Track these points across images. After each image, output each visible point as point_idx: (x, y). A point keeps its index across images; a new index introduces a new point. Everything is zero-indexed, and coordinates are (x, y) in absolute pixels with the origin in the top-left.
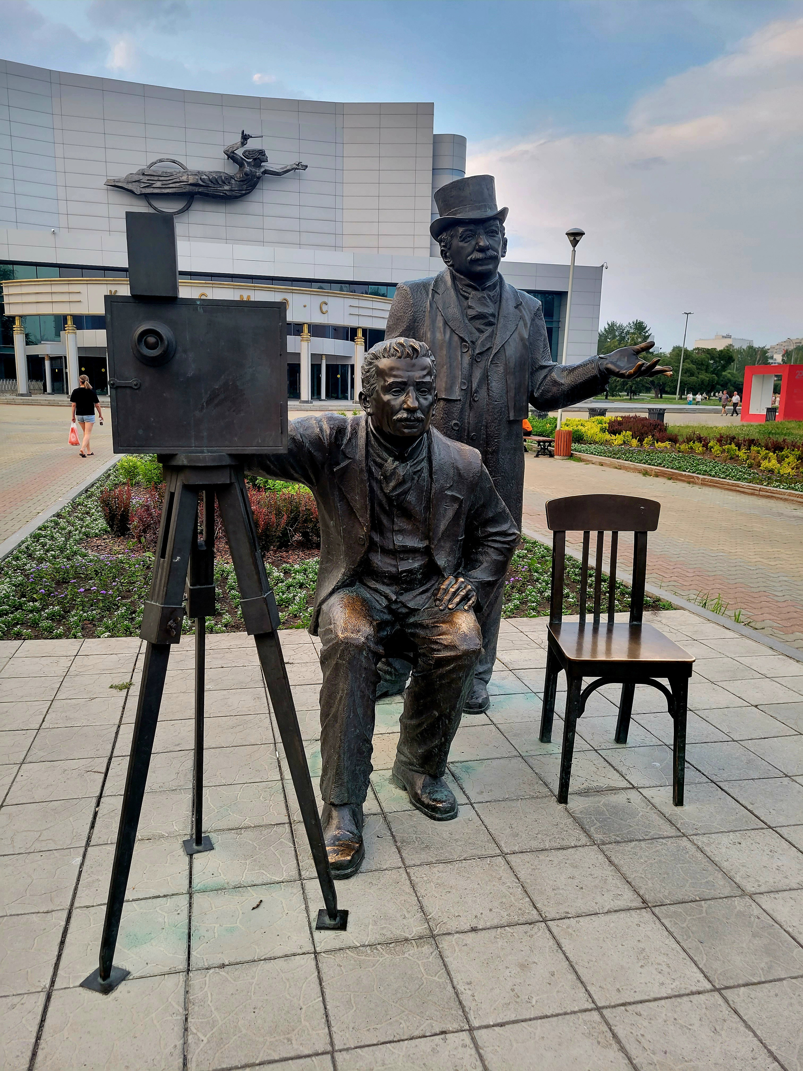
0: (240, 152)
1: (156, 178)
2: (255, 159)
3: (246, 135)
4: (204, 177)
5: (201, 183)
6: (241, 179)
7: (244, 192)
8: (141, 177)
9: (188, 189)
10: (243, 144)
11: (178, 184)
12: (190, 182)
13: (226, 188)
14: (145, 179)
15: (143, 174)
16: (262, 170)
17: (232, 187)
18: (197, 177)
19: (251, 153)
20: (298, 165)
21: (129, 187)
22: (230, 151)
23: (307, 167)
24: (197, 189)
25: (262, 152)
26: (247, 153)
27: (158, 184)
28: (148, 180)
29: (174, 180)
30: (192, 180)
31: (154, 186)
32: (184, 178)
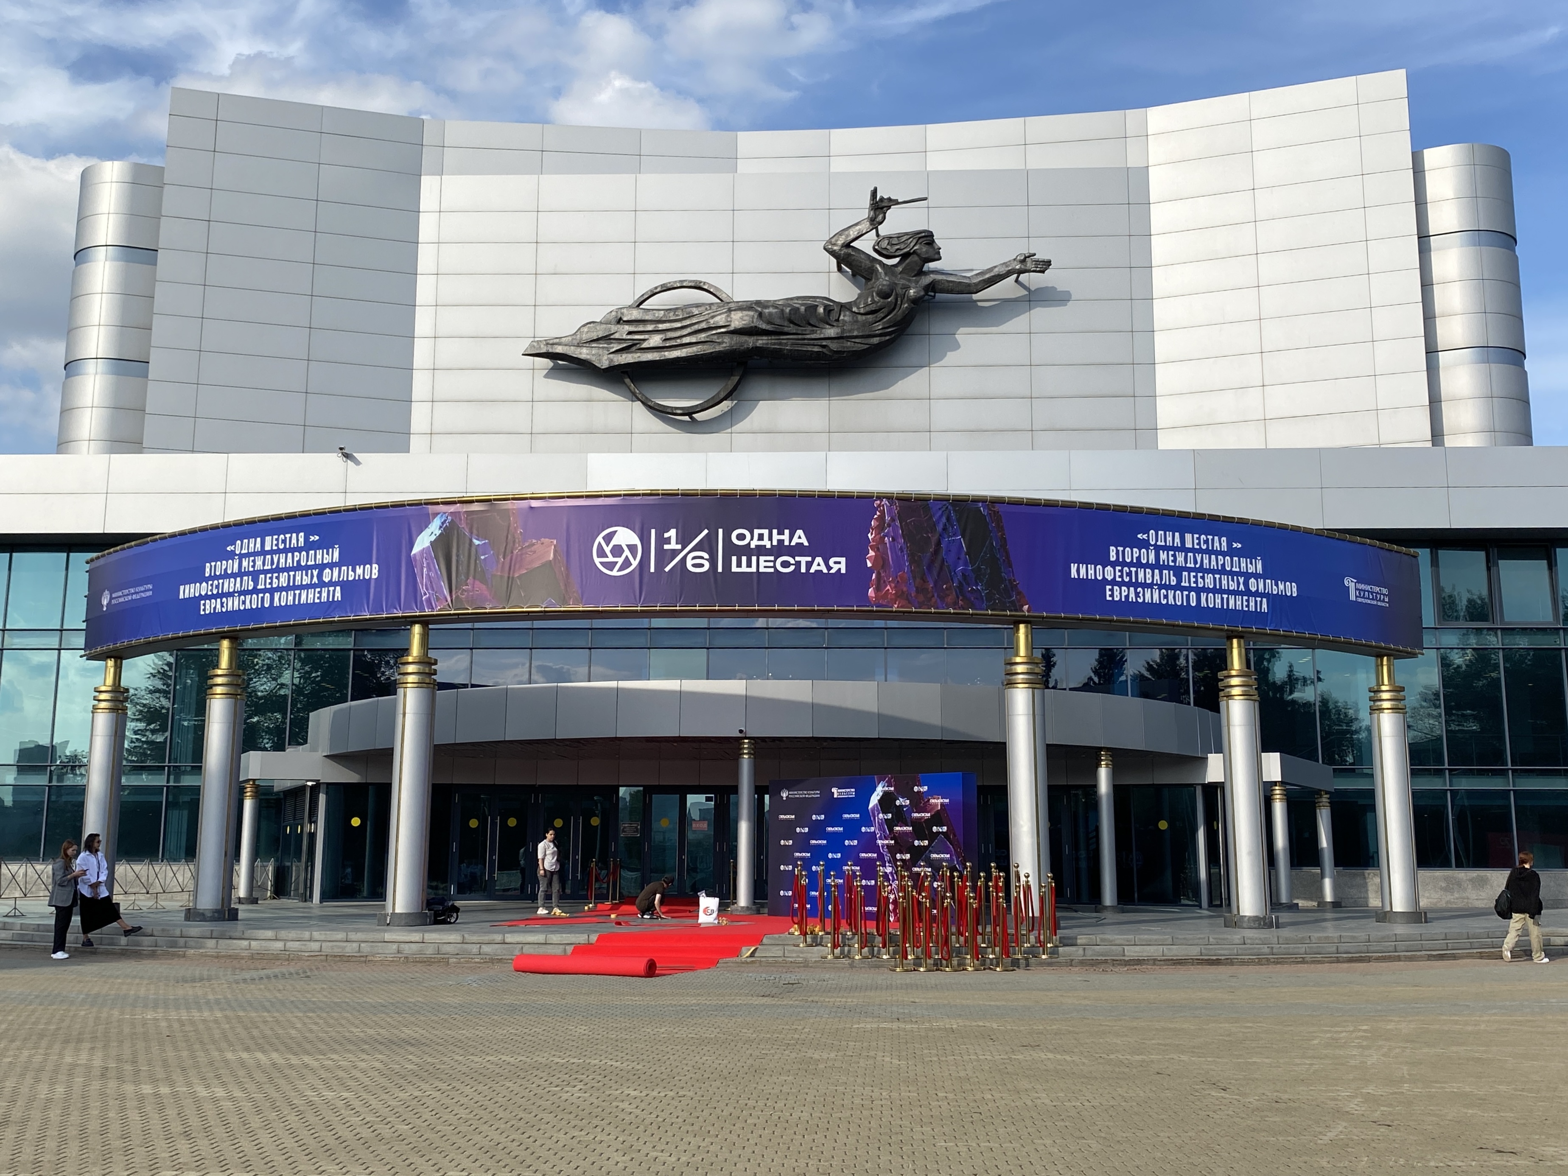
0: (866, 245)
1: (650, 327)
2: (905, 256)
3: (882, 199)
4: (771, 310)
5: (764, 326)
6: (868, 309)
7: (876, 340)
8: (614, 328)
9: (727, 343)
10: (875, 223)
11: (702, 336)
12: (732, 328)
13: (831, 332)
14: (622, 331)
15: (619, 321)
16: (926, 280)
17: (843, 331)
18: (751, 313)
19: (895, 241)
20: (1023, 261)
21: (584, 353)
22: (840, 243)
23: (1048, 263)
24: (750, 342)
25: (927, 238)
26: (884, 244)
27: (656, 340)
28: (630, 333)
29: (696, 327)
30: (738, 320)
31: (645, 345)
32: (720, 320)
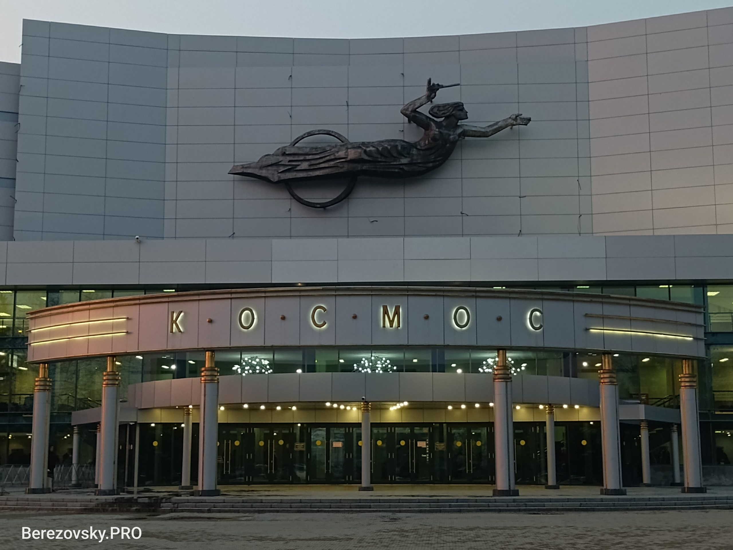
0: (425, 110)
1: (302, 158)
2: (447, 117)
3: (434, 85)
4: (371, 148)
5: (366, 158)
6: (426, 147)
7: (431, 165)
8: (281, 158)
9: (346, 167)
10: (430, 98)
11: (332, 163)
12: (349, 158)
13: (404, 161)
14: (285, 160)
15: (284, 154)
16: (459, 131)
17: (412, 160)
18: (359, 150)
19: (441, 109)
20: (516, 119)
21: (264, 173)
22: (410, 110)
23: (529, 120)
24: (359, 167)
25: (459, 107)
26: (435, 110)
27: (305, 165)
28: (290, 161)
29: (328, 158)
30: (352, 154)
31: (298, 168)
32: (342, 154)
